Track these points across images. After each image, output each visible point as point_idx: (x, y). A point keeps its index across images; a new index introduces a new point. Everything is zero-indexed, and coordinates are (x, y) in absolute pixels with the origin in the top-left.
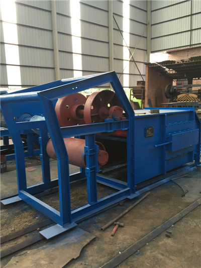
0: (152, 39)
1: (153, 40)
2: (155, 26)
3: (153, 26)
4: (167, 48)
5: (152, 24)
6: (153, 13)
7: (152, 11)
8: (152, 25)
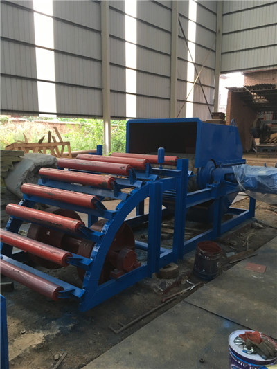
0: (222, 53)
1: (224, 55)
2: (227, 36)
3: (224, 36)
4: (246, 67)
5: (224, 32)
6: (225, 17)
7: (223, 15)
8: (223, 34)
